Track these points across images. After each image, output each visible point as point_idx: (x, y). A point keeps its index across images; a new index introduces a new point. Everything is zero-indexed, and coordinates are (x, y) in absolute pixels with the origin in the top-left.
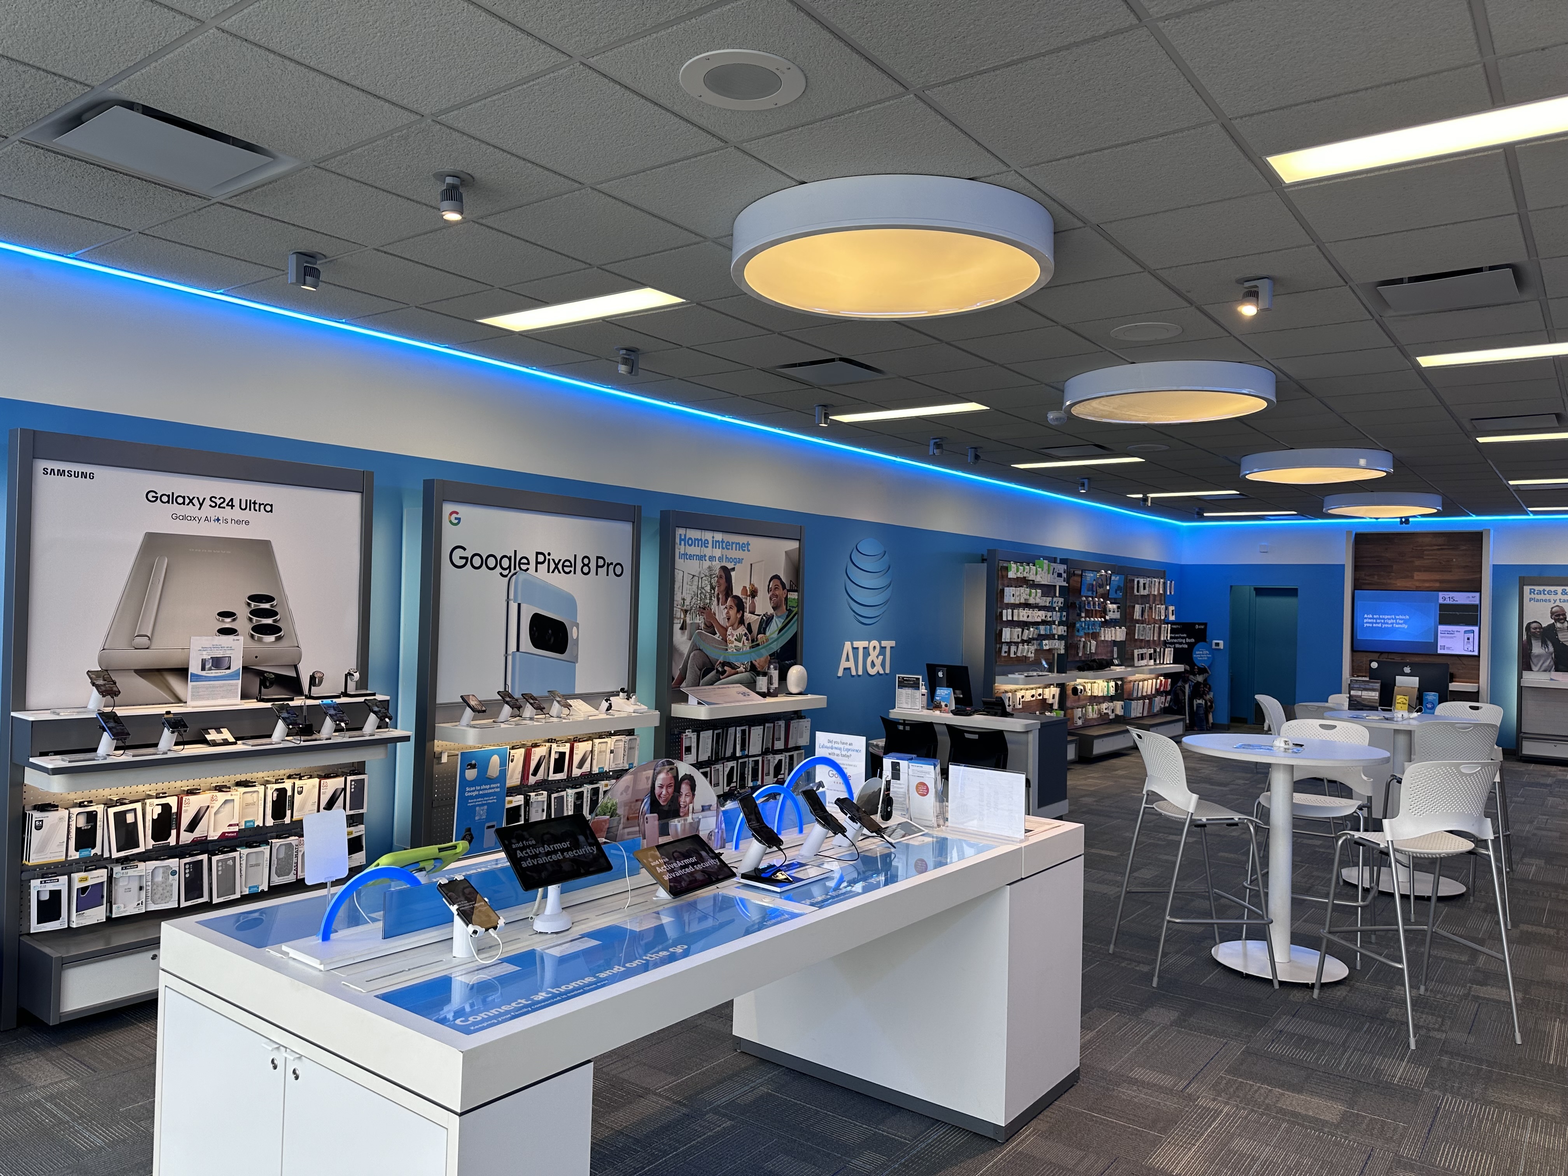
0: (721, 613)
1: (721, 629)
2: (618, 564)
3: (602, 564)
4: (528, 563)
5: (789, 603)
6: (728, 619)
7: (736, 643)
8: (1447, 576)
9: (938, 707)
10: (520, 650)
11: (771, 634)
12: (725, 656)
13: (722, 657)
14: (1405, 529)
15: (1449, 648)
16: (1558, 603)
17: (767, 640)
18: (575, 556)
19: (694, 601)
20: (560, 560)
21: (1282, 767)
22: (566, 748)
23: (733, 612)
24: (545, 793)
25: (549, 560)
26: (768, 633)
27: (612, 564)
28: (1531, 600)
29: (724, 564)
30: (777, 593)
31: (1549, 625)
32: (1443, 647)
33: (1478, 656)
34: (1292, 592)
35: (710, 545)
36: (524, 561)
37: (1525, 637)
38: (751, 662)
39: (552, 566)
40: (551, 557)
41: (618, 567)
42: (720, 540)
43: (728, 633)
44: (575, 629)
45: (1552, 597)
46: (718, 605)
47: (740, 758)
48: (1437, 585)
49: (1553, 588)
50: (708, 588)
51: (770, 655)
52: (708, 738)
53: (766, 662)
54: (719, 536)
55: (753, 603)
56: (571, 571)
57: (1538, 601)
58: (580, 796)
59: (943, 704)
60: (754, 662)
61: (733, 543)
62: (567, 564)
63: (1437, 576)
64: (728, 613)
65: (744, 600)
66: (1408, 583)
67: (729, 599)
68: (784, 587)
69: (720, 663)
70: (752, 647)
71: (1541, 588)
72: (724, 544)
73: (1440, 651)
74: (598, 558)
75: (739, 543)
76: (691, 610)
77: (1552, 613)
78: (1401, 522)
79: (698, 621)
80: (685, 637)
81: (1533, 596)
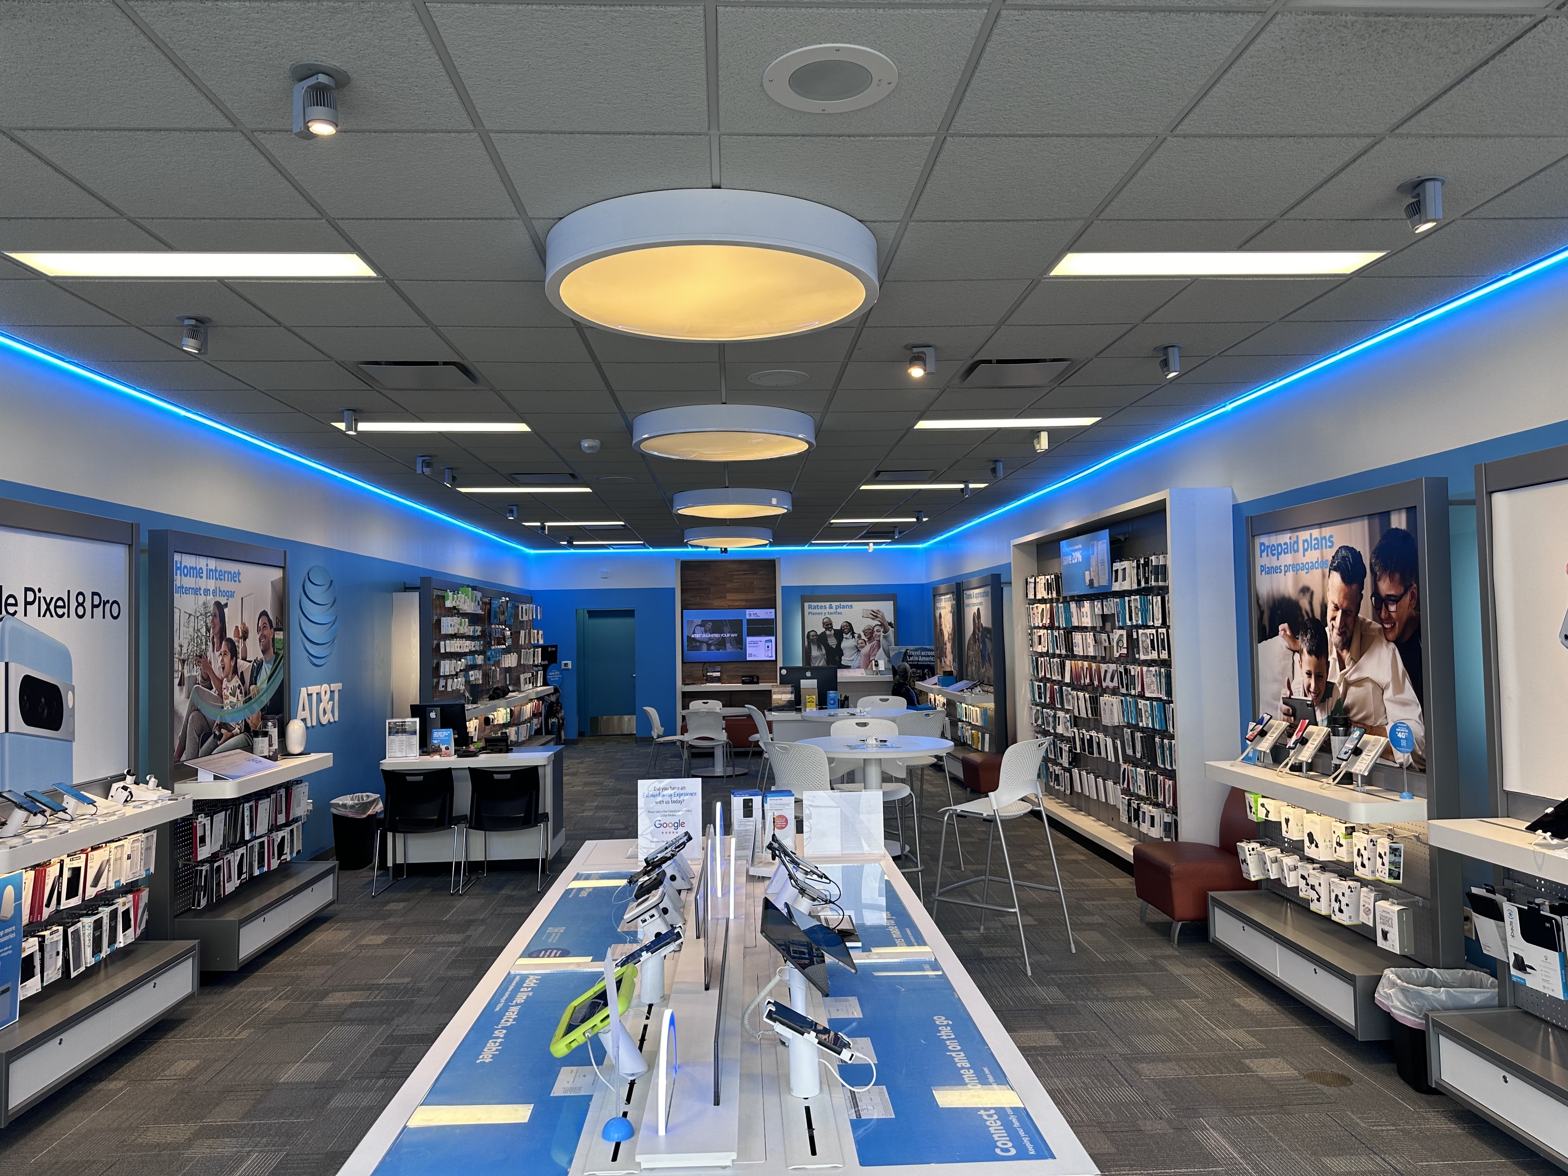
0: (217, 660)
1: (217, 682)
2: (115, 602)
3: (100, 603)
4: (16, 605)
5: (276, 644)
6: (223, 668)
7: (232, 699)
8: (750, 596)
9: (437, 751)
10: (10, 731)
11: (261, 684)
12: (221, 717)
13: (218, 718)
14: (724, 557)
15: (754, 655)
16: (827, 615)
17: (258, 692)
18: (69, 591)
19: (190, 647)
20: (52, 599)
21: (874, 761)
22: (80, 863)
23: (227, 659)
24: (61, 928)
25: (39, 598)
26: (259, 684)
27: (108, 602)
28: (809, 613)
29: (218, 599)
30: (265, 633)
31: (822, 633)
32: (751, 655)
33: (776, 661)
34: (630, 613)
35: (204, 575)
36: (11, 601)
37: (806, 643)
38: (245, 720)
39: (44, 607)
40: (41, 595)
41: (115, 605)
42: (214, 568)
43: (224, 686)
44: (70, 693)
45: (823, 611)
46: (214, 651)
47: (249, 841)
48: (744, 603)
49: (823, 604)
50: (204, 630)
51: (262, 710)
52: (221, 822)
53: (258, 719)
54: (212, 563)
55: (245, 646)
56: (64, 614)
57: (814, 614)
58: (98, 925)
59: (443, 747)
60: (247, 720)
61: (225, 572)
62: (60, 603)
63: (742, 596)
64: (222, 661)
65: (236, 644)
66: (722, 603)
67: (223, 643)
68: (271, 626)
69: (217, 724)
70: (245, 702)
71: (815, 604)
72: (217, 573)
73: (748, 659)
74: (94, 594)
75: (231, 572)
76: (188, 659)
77: (824, 623)
78: (722, 552)
79: (195, 674)
80: (184, 696)
81: (810, 610)
